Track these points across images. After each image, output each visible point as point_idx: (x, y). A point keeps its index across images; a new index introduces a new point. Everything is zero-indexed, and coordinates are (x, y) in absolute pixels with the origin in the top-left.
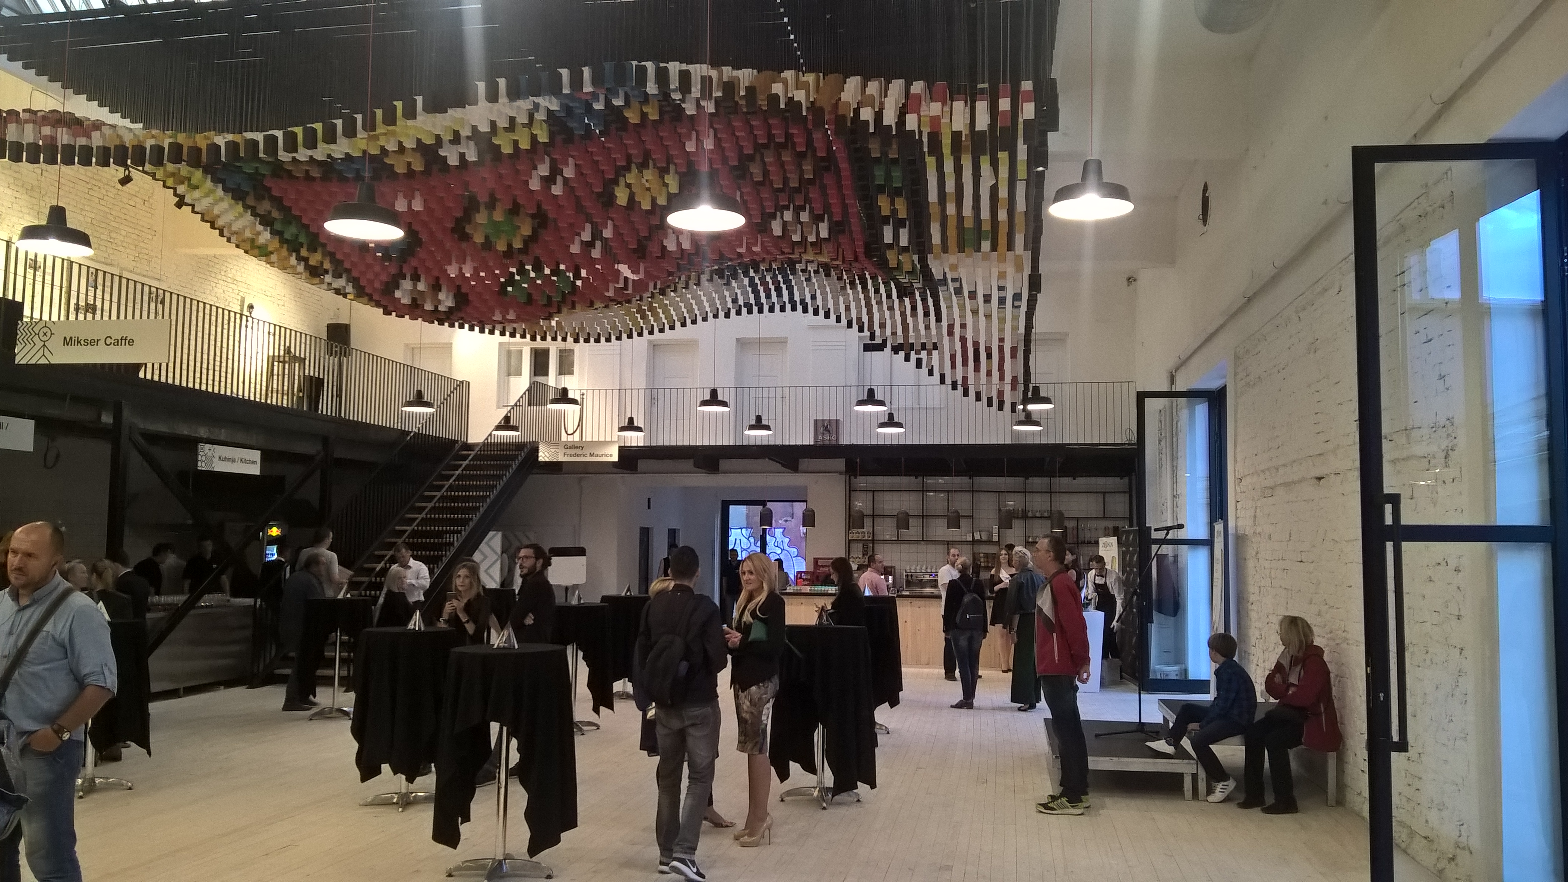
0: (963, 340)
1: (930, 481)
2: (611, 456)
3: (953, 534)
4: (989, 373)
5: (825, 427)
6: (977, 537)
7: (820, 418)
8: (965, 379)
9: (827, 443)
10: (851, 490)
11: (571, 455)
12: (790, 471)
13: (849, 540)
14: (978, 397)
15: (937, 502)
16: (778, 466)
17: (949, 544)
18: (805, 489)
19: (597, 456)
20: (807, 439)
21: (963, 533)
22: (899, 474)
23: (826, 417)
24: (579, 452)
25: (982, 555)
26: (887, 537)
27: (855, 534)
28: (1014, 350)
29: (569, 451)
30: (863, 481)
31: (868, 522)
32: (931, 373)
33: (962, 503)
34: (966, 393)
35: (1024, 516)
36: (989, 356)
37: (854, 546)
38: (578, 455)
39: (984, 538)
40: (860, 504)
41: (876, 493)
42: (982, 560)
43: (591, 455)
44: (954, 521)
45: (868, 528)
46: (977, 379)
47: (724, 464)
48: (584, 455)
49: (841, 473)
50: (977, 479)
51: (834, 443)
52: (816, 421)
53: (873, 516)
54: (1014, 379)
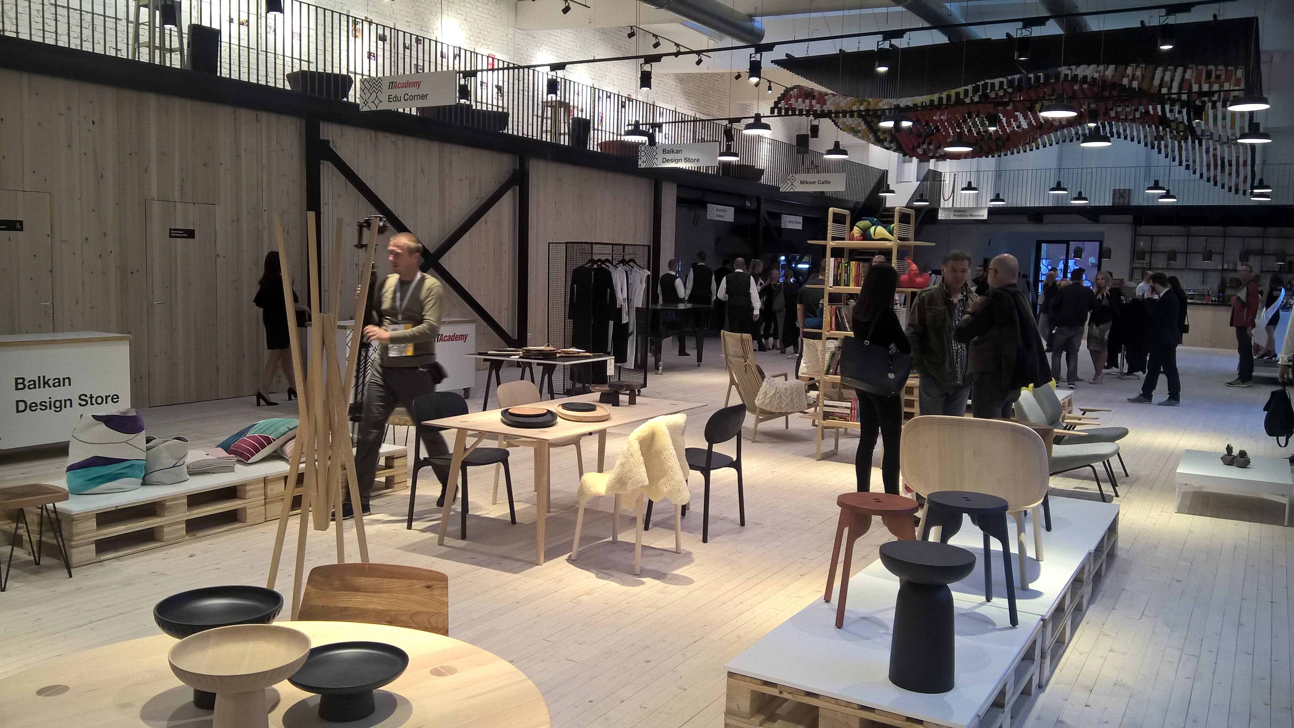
0: (1215, 156)
1: (1194, 229)
2: (983, 216)
3: (1207, 264)
4: (1230, 174)
5: (1119, 194)
6: (1226, 267)
7: (1117, 188)
8: (1215, 177)
9: (1121, 204)
10: (1136, 236)
11: (958, 216)
12: (1091, 222)
13: (1133, 268)
14: (1223, 187)
15: (1198, 244)
16: (1086, 220)
17: (1204, 271)
18: (1102, 234)
19: (974, 216)
20: (1107, 201)
21: (1215, 263)
22: (1172, 225)
23: (1122, 188)
24: (963, 213)
25: (1228, 279)
26: (1160, 266)
27: (1137, 264)
28: (1245, 164)
29: (956, 213)
30: (1144, 229)
31: (1147, 256)
32: (1194, 173)
33: (1216, 244)
34: (1215, 184)
35: (1261, 253)
36: (1230, 165)
37: (1136, 271)
38: (963, 216)
39: (1231, 267)
40: (1142, 244)
41: (1154, 239)
42: (1228, 282)
43: (971, 215)
44: (1208, 256)
45: (1147, 259)
46: (1223, 177)
47: (1046, 218)
48: (966, 216)
49: (1130, 223)
50: (1228, 228)
51: (1126, 204)
52: (1114, 190)
53: (1151, 252)
54: (1245, 178)
